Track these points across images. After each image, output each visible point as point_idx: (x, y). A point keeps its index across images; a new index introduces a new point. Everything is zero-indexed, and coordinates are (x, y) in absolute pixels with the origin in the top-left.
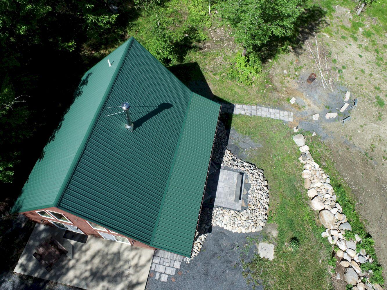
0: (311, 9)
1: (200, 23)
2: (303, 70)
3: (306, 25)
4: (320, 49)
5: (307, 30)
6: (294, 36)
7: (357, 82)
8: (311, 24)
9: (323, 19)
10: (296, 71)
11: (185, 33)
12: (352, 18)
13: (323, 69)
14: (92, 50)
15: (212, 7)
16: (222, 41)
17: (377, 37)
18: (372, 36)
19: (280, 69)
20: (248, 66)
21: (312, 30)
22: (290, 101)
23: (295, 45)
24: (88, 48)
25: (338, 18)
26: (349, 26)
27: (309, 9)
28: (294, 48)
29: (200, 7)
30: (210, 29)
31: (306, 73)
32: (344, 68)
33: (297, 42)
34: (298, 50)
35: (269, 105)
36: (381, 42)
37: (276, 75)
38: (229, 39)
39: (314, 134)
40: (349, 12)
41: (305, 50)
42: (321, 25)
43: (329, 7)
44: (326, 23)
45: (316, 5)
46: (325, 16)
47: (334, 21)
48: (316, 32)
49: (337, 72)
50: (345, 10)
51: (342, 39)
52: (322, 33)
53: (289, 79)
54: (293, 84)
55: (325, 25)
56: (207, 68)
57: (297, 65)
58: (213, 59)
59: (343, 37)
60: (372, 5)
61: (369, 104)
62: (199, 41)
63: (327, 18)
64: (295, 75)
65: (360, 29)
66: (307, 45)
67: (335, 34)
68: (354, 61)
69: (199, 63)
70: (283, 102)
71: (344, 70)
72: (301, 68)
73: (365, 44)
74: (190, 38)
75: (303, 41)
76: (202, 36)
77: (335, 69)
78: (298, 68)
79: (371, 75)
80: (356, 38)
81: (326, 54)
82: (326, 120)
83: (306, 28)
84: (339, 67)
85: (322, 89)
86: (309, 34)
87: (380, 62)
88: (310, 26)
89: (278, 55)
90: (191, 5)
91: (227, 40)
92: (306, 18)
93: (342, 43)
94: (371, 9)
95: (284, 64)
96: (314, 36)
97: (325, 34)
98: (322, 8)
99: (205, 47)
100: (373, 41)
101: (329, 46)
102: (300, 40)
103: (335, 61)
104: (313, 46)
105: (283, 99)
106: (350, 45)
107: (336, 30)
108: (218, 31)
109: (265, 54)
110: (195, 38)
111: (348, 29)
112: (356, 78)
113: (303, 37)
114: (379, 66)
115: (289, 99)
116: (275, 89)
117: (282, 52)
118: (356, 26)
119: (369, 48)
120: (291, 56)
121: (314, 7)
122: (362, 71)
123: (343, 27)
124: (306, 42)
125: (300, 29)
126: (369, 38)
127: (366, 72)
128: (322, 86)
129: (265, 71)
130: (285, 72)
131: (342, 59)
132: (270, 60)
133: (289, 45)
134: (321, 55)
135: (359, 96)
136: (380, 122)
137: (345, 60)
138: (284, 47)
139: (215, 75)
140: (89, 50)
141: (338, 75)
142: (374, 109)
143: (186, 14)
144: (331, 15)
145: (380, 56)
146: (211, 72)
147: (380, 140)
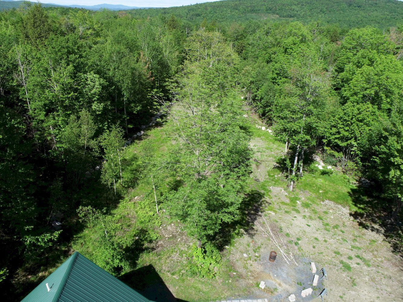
0: (250, 193)
1: (149, 224)
2: (262, 250)
3: (250, 207)
4: (270, 226)
5: (252, 212)
6: (243, 219)
7: (316, 250)
8: (255, 206)
9: (263, 199)
10: (255, 252)
11: (135, 236)
12: (287, 194)
13: (280, 245)
14: (29, 275)
15: (159, 206)
16: (174, 237)
17: (314, 206)
18: (310, 206)
19: (239, 253)
20: (206, 258)
21: (257, 210)
22: (260, 286)
23: (246, 228)
24: (24, 273)
25: (276, 196)
26: (288, 201)
27: (249, 194)
28: (246, 231)
29: (147, 209)
30: (161, 228)
31: (265, 252)
32: (298, 239)
33: (248, 223)
34: (251, 232)
35: (239, 295)
36: (320, 210)
37: (237, 260)
38: (182, 234)
40: (283, 190)
41: (257, 231)
42: (263, 205)
43: (265, 189)
44: (267, 202)
45: (253, 189)
46: (264, 197)
47: (273, 200)
48: (262, 212)
49: (294, 244)
50: (279, 189)
51: (286, 213)
52: (266, 212)
53: (251, 262)
54: (257, 267)
55: (267, 204)
56: (164, 268)
57: (254, 246)
58: (168, 257)
59: (286, 212)
60: (299, 181)
61: (337, 270)
62: (151, 241)
63: (267, 198)
64: (256, 256)
65: (298, 202)
66: (257, 225)
67: (278, 211)
68: (305, 231)
69: (153, 265)
70: (253, 289)
71: (299, 242)
72: (259, 248)
73: (308, 214)
74: (141, 240)
75: (253, 222)
76: (153, 236)
77: (291, 242)
78: (256, 249)
79: (325, 241)
80: (298, 210)
81: (277, 230)
82: (303, 299)
83: (251, 210)
84: (295, 240)
85: (286, 265)
86: (255, 214)
87: (327, 227)
88: (254, 208)
89: (232, 241)
90: (138, 208)
91: (179, 235)
92: (248, 201)
93: (288, 217)
94: (300, 184)
95: (241, 248)
96: (261, 216)
97: (269, 212)
98: (259, 190)
99: (158, 247)
100: (313, 210)
101: (277, 222)
102: (249, 222)
103: (288, 235)
104: (263, 225)
105: (252, 285)
106: (295, 217)
107: (278, 207)
108: (169, 228)
109: (220, 242)
110: (146, 239)
111: (288, 204)
112: (314, 247)
113: (252, 219)
114: (329, 231)
115: (258, 285)
116: (240, 276)
117: (236, 236)
118: (294, 200)
119: (313, 216)
120: (246, 239)
121: (252, 191)
122: (316, 239)
123: (283, 203)
124: (256, 222)
125: (247, 212)
126: (309, 208)
127: (320, 239)
128: (286, 262)
129: (225, 260)
130: (245, 255)
131: (294, 232)
132: (227, 247)
133: (241, 228)
134: (274, 232)
135: (324, 265)
136: (355, 287)
137: (297, 232)
138: (237, 231)
139: (173, 274)
141: (296, 247)
142: (344, 275)
143: (135, 218)
144: (269, 195)
145: (325, 222)
146: (169, 271)
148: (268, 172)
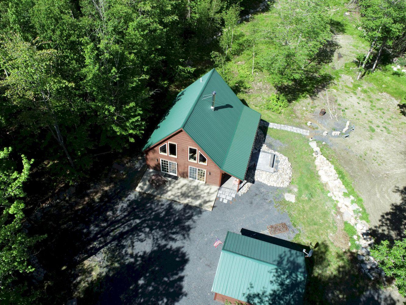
0: (324, 75)
1: (246, 79)
2: (317, 108)
3: (320, 84)
4: (329, 98)
5: (320, 87)
6: (311, 89)
7: (356, 117)
8: (324, 84)
9: (332, 81)
10: (312, 108)
11: (236, 83)
12: (353, 81)
13: (331, 109)
14: (177, 89)
15: (255, 70)
16: (261, 89)
17: (372, 94)
18: (368, 93)
19: (300, 106)
20: (278, 102)
21: (324, 87)
23: (311, 94)
24: (174, 87)
25: (343, 81)
26: (351, 86)
27: (322, 76)
28: (311, 96)
29: (246, 71)
30: (253, 83)
31: (318, 110)
32: (346, 109)
33: (314, 93)
34: (314, 97)
35: (293, 125)
36: (375, 97)
37: (298, 110)
38: (266, 89)
39: (324, 143)
40: (351, 78)
41: (318, 98)
42: (331, 85)
43: (336, 75)
44: (334, 83)
45: (328, 73)
46: (333, 80)
47: (340, 83)
48: (327, 88)
49: (341, 111)
50: (348, 77)
51: (345, 93)
52: (331, 89)
53: (307, 113)
54: (309, 115)
55: (333, 85)
56: (251, 103)
57: (312, 105)
58: (255, 98)
59: (346, 92)
60: (369, 75)
61: (364, 130)
62: (245, 88)
63: (335, 81)
64: (311, 110)
65: (359, 88)
66: (320, 95)
67: (340, 90)
68: (353, 106)
69: (245, 100)
70: (303, 125)
71: (346, 110)
72: (315, 107)
73: (362, 97)
74: (239, 86)
75: (318, 93)
76: (248, 85)
77: (339, 109)
78: (313, 107)
79: (366, 114)
80: (356, 93)
81: (333, 100)
82: (332, 136)
83: (320, 85)
84: (343, 108)
85: (330, 119)
86: (322, 89)
87: (373, 108)
88: (323, 85)
89: (299, 99)
90: (240, 68)
91: (264, 89)
92: (320, 80)
93: (346, 96)
94: (368, 78)
95: (304, 104)
96: (325, 90)
97: (333, 89)
98: (332, 75)
99: (250, 92)
100: (368, 96)
101: (336, 96)
102: (315, 92)
103: (339, 105)
104: (324, 96)
105: (303, 123)
106: (352, 97)
107: (341, 88)
108: (258, 84)
109: (290, 98)
110: (243, 86)
111: (350, 88)
112: (355, 115)
113: (318, 91)
114: (373, 110)
115: (306, 123)
116: (297, 117)
117: (302, 97)
118: (356, 86)
119: (366, 99)
120: (309, 100)
121: (326, 74)
122: (360, 111)
123: (347, 86)
124: (320, 93)
125: (315, 86)
126: (366, 94)
127: (362, 112)
129: (290, 108)
130: (304, 108)
131: (344, 104)
132: (294, 102)
133: (308, 94)
134: (330, 101)
135: (357, 125)
136: (371, 140)
137: (347, 105)
138: (304, 95)
139: (256, 106)
140: (174, 88)
141: (342, 113)
142: (367, 133)
143: (237, 74)
144: (338, 80)
145: (374, 104)
146: (254, 105)
147: (371, 150)
148: (346, 64)
